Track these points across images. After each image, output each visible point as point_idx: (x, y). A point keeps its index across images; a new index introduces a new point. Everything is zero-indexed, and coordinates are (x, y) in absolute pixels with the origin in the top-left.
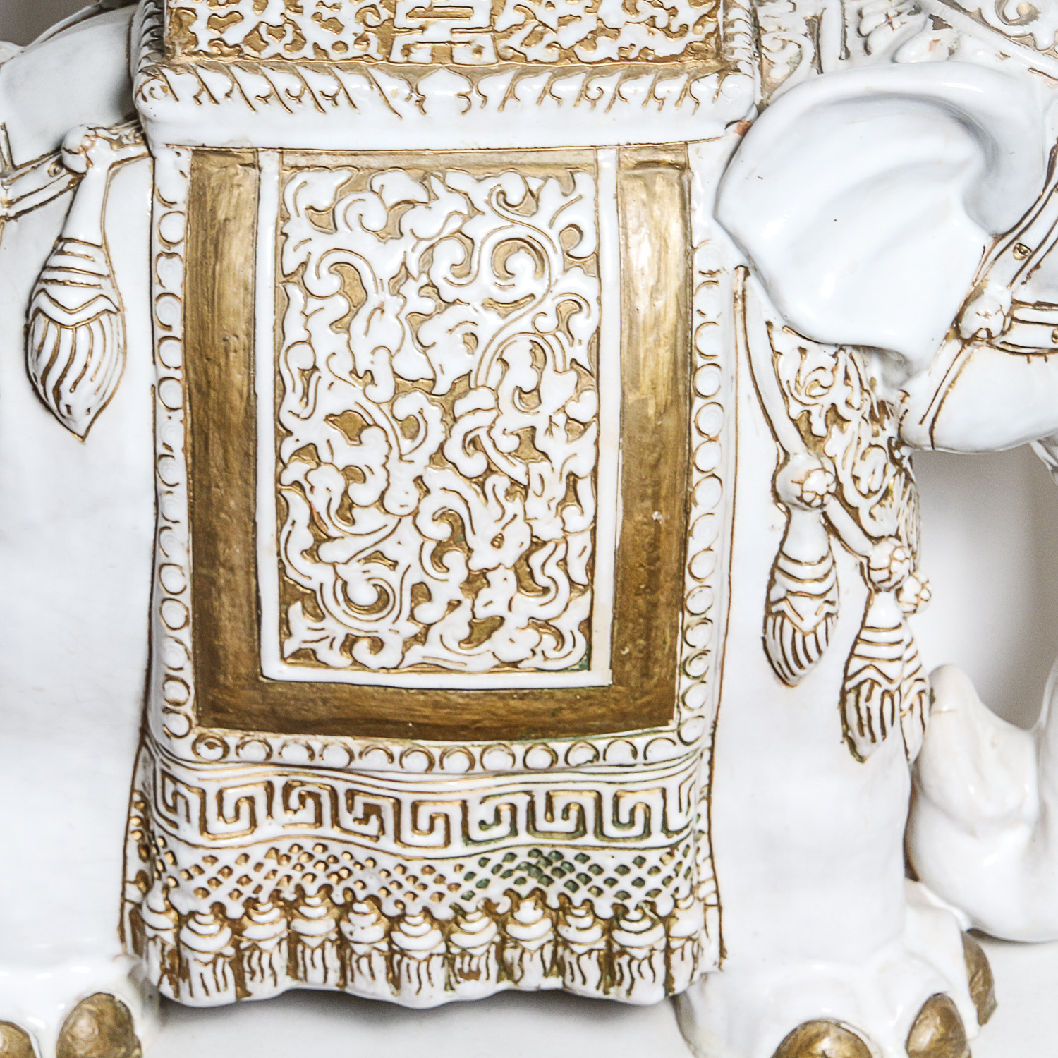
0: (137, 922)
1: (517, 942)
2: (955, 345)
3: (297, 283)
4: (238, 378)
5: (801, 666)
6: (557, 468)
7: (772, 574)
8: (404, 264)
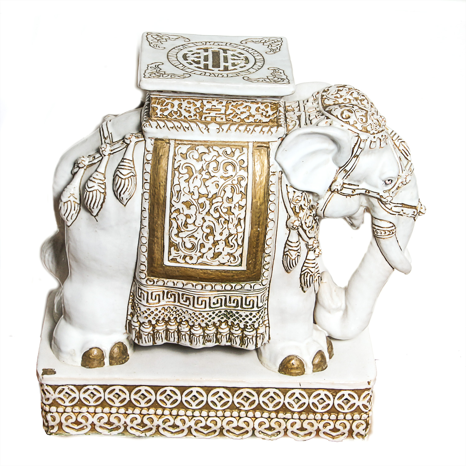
0: (130, 324)
1: (220, 333)
2: (330, 192)
3: (177, 171)
4: (162, 192)
5: (291, 268)
6: (236, 217)
7: (285, 245)
8: (202, 167)
